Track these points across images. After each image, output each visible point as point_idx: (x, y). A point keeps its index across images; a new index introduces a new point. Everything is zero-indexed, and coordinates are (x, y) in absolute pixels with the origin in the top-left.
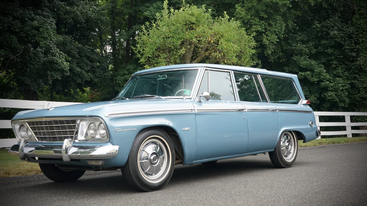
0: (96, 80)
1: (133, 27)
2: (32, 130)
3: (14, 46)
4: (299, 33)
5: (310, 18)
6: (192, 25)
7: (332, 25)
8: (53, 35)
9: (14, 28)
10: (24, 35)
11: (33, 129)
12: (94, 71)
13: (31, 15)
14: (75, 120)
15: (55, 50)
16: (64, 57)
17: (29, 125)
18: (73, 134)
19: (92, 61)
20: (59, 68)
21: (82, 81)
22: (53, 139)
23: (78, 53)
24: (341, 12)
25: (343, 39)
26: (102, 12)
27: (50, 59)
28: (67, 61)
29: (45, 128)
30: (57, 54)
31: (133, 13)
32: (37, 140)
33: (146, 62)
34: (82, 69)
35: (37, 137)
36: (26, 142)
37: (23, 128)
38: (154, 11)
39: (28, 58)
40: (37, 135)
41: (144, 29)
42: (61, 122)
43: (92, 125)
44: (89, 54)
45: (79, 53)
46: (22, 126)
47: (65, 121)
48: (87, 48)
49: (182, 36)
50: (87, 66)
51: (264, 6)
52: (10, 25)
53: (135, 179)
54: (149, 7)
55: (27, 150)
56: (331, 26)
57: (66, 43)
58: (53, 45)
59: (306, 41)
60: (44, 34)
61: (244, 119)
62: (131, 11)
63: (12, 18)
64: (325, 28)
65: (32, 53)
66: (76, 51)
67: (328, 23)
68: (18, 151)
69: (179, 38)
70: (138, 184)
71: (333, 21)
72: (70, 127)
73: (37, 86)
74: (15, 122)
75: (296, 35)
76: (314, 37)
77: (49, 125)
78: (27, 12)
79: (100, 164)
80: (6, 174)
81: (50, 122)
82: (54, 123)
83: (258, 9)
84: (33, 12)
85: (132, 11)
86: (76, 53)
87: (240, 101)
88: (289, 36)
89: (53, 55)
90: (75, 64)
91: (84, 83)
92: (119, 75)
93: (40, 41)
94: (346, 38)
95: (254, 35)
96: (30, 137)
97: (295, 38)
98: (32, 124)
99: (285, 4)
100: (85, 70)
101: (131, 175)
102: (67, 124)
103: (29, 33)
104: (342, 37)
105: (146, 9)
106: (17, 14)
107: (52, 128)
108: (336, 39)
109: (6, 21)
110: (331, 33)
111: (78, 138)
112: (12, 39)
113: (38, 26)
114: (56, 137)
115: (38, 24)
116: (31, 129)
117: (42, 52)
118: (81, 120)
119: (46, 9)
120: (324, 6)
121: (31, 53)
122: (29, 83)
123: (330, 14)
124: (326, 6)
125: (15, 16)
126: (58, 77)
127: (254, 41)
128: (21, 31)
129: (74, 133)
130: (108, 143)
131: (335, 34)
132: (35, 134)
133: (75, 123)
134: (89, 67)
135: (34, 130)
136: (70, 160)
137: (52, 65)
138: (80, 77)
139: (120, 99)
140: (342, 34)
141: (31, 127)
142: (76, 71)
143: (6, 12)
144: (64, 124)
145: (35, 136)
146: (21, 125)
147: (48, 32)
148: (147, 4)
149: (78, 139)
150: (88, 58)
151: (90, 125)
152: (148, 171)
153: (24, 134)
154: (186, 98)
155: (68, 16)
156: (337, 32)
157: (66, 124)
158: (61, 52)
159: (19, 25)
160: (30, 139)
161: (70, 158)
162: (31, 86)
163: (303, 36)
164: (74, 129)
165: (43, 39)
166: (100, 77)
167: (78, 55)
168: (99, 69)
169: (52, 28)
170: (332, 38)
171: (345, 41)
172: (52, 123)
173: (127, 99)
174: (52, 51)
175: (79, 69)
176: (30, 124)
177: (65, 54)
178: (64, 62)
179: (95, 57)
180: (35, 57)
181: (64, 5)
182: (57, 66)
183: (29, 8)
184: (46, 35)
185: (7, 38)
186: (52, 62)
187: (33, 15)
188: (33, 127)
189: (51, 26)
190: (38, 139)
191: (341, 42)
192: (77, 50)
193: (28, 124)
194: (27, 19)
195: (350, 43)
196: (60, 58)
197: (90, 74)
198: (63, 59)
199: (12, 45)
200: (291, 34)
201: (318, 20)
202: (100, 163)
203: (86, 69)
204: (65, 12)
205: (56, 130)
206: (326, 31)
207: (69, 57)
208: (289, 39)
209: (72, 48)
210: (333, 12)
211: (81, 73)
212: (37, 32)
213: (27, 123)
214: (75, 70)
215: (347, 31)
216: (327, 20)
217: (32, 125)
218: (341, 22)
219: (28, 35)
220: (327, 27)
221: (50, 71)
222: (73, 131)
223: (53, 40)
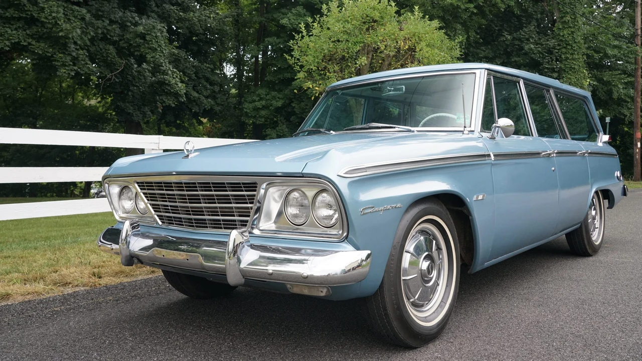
0: (217, 108)
1: (266, 39)
2: (148, 200)
3: (111, 60)
4: (483, 48)
5: (497, 28)
6: (373, 24)
7: (527, 37)
8: (164, 45)
9: (110, 36)
10: (125, 45)
11: (150, 197)
12: (214, 96)
13: (134, 18)
14: (255, 183)
15: (167, 67)
16: (179, 77)
17: (141, 189)
18: (249, 216)
19: (212, 84)
20: (172, 91)
21: (200, 110)
22: (196, 223)
23: (194, 73)
24: (537, 20)
25: (541, 55)
26: (226, 20)
27: (161, 78)
28: (182, 82)
29: (178, 199)
30: (170, 72)
31: (266, 21)
32: (160, 223)
33: (305, 77)
34: (200, 94)
35: (158, 216)
36: (134, 226)
37: (128, 193)
38: (293, 19)
39: (130, 78)
40: (160, 212)
41: (303, 28)
42: (220, 186)
43: (296, 194)
44: (208, 75)
45: (196, 73)
46: (124, 189)
47: (228, 183)
48: (206, 67)
49: (361, 39)
50: (207, 90)
51: (440, 11)
52: (105, 31)
53: (395, 324)
54: (286, 15)
55: (138, 244)
56: (525, 38)
57: (180, 60)
58: (164, 60)
59: (491, 58)
60: (152, 44)
61: (553, 171)
62: (262, 19)
63: (108, 22)
64: (517, 41)
65: (136, 71)
66: (193, 71)
67: (523, 35)
68: (118, 244)
69: (357, 42)
70: (402, 335)
71: (528, 31)
72: (240, 199)
73: (142, 115)
74: (110, 181)
75: (478, 51)
76: (502, 53)
77: (187, 191)
78: (129, 14)
79: (323, 294)
80: (95, 276)
81: (191, 186)
82: (201, 187)
83: (433, 14)
84: (136, 15)
85: (265, 20)
86: (192, 73)
87: (539, 136)
88: (469, 51)
89: (164, 73)
90: (191, 88)
91: (202, 111)
92: (246, 101)
93: (147, 53)
94: (544, 53)
95: (460, 40)
96: (144, 213)
97: (477, 54)
98: (147, 186)
99: (468, 8)
100: (204, 96)
101: (386, 315)
102: (233, 191)
103: (132, 42)
104: (540, 52)
105: (282, 16)
106: (115, 17)
107: (195, 199)
108: (533, 55)
109: (100, 26)
110: (526, 47)
111: (261, 224)
112: (109, 50)
113: (144, 33)
114: (205, 220)
115: (144, 30)
116: (146, 197)
117: (149, 70)
118: (270, 185)
119: (153, 14)
120: (516, 12)
121: (133, 71)
122: (131, 111)
123: (524, 23)
124: (518, 12)
125: (113, 19)
126: (171, 102)
127: (458, 49)
128: (120, 40)
129: (249, 212)
130: (343, 244)
131: (531, 49)
132: (153, 208)
133: (255, 191)
134: (209, 91)
135: (151, 200)
136: (243, 280)
137: (162, 87)
138: (197, 104)
139: (307, 133)
140: (540, 49)
141: (144, 193)
142: (192, 97)
143: (100, 13)
144: (226, 191)
145: (153, 212)
146: (123, 186)
147: (157, 42)
148: (283, 10)
149: (261, 228)
150: (207, 80)
151: (289, 193)
152: (417, 299)
153: (129, 205)
154: (469, 131)
155: (182, 25)
156: (533, 46)
157: (230, 191)
158: (175, 70)
159: (118, 31)
160: (142, 217)
161: (243, 276)
162: (135, 115)
163: (487, 51)
164: (252, 203)
165: (150, 51)
166: (222, 105)
167: (194, 75)
168: (221, 95)
169: (162, 36)
170: (526, 54)
171: (544, 58)
172: (196, 187)
173: (332, 132)
174: (162, 68)
175: (196, 95)
176: (144, 186)
177: (180, 72)
178: (178, 83)
179: (216, 78)
180: (140, 77)
181: (177, 10)
182: (169, 88)
183: (131, 8)
184: (155, 46)
185: (101, 50)
186: (162, 83)
187: (137, 19)
188: (150, 194)
189: (161, 33)
190: (160, 219)
191: (539, 59)
192: (193, 69)
193: (139, 186)
194: (129, 24)
195: (550, 60)
196: (174, 78)
197: (210, 100)
198: (177, 79)
199: (109, 59)
200: (471, 49)
201: (506, 31)
202: (322, 292)
203: (205, 94)
204: (178, 20)
205: (206, 203)
206: (518, 45)
207: (185, 77)
208: (469, 55)
209: (186, 67)
210: (526, 20)
211: (199, 98)
212: (142, 41)
213: (136, 185)
214: (191, 95)
215: (547, 44)
216: (521, 31)
217: (148, 189)
218: (538, 33)
219: (131, 45)
220: (520, 40)
221: (159, 95)
222: (248, 208)
223: (164, 52)
